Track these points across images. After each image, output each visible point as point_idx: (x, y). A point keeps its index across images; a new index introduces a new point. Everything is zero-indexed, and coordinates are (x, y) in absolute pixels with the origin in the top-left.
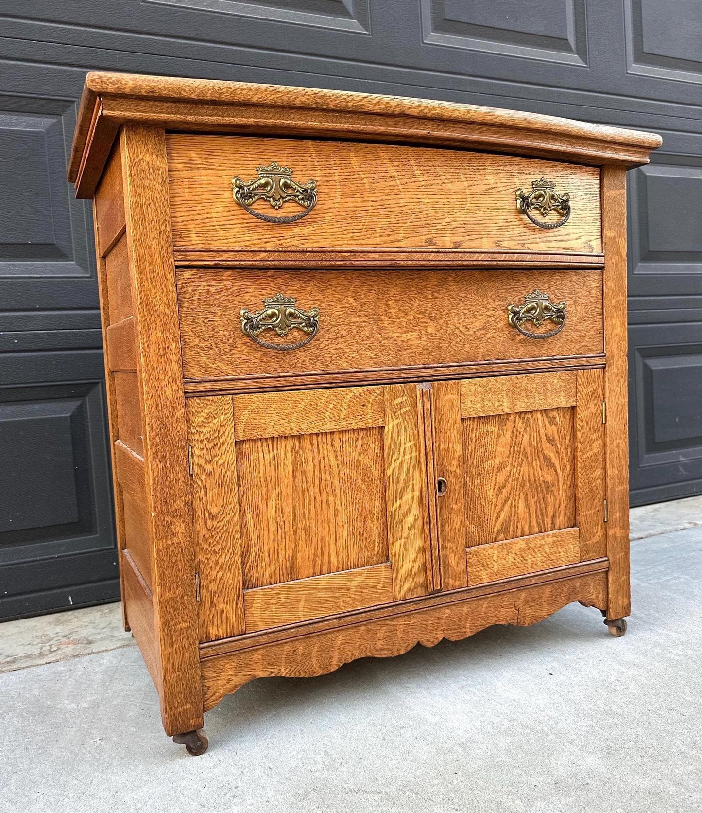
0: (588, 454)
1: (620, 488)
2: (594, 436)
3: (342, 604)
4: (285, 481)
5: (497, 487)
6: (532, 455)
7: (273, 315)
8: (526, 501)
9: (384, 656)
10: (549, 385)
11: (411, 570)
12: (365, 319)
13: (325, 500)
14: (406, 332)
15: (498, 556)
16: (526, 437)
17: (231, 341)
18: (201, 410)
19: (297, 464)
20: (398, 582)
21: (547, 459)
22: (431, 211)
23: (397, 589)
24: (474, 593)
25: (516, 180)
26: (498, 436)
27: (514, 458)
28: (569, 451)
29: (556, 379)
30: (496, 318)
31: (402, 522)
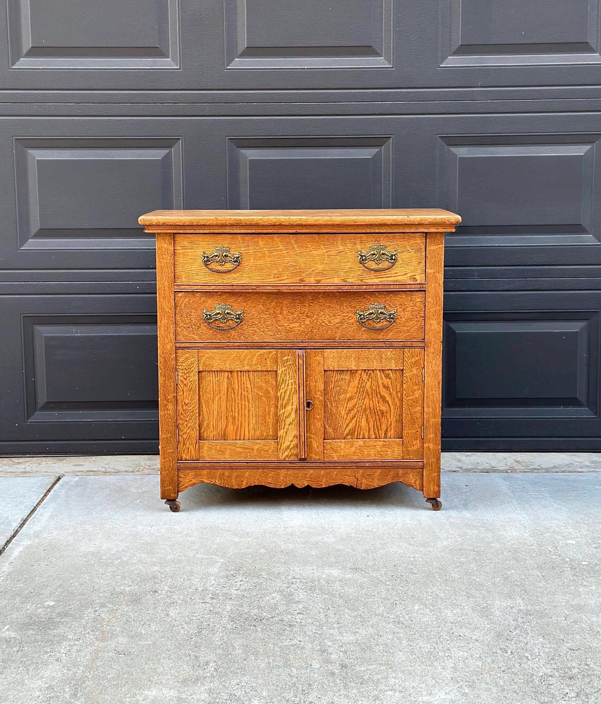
0: (411, 398)
1: (433, 420)
2: (416, 387)
3: (249, 456)
4: (223, 392)
5: (347, 409)
6: (372, 394)
7: (219, 313)
8: (367, 419)
9: (272, 487)
10: (383, 356)
11: (289, 446)
12: (269, 316)
13: (243, 404)
14: (292, 323)
15: (344, 447)
16: (369, 384)
17: (198, 325)
18: (183, 356)
19: (230, 385)
20: (281, 451)
21: (383, 398)
22: (303, 265)
23: (281, 454)
24: (327, 465)
25: (358, 246)
26: (350, 382)
27: (360, 395)
28: (399, 394)
29: (389, 353)
30: (349, 318)
31: (285, 421)
